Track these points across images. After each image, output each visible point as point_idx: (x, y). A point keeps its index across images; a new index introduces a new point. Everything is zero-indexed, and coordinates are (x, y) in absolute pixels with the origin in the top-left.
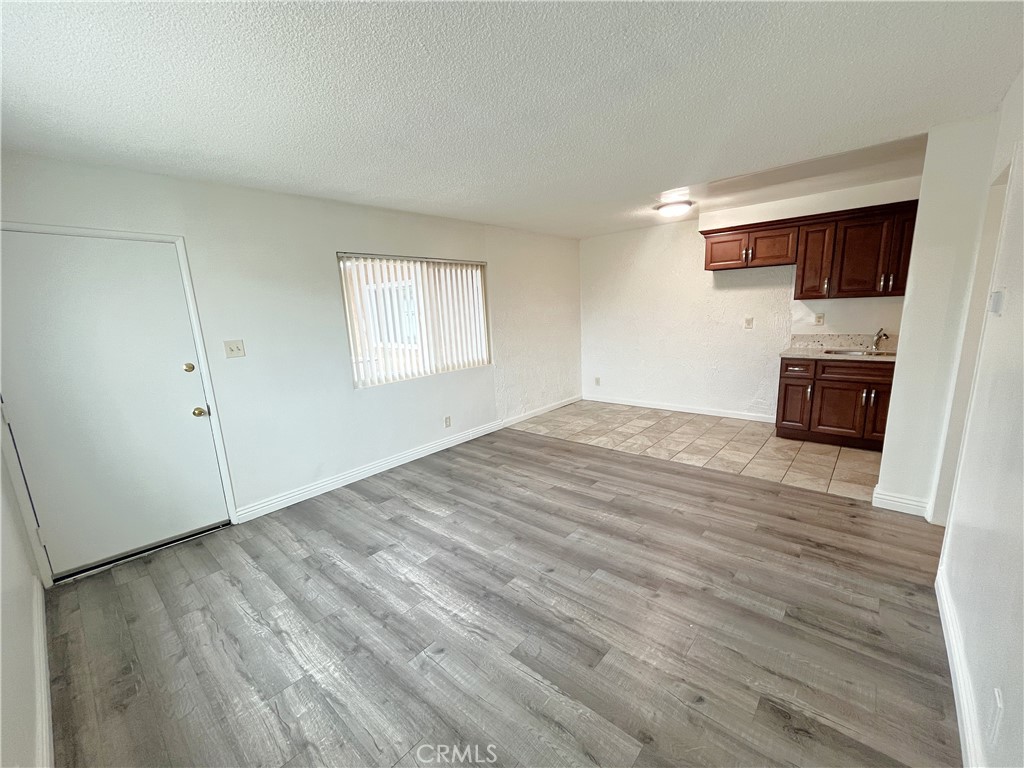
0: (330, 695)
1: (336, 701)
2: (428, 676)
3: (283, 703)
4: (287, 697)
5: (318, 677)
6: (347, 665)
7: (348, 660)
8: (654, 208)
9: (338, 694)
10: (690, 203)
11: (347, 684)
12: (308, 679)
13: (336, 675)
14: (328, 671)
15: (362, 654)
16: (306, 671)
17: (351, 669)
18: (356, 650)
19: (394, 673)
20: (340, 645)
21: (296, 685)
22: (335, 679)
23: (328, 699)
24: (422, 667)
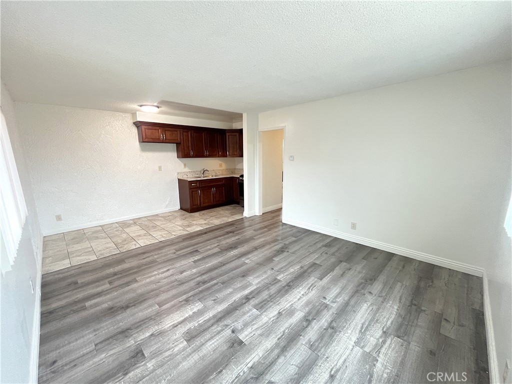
0: (361, 331)
1: (362, 328)
2: (338, 300)
3: (374, 349)
4: (370, 349)
5: (354, 339)
6: (342, 329)
7: (340, 329)
8: (139, 106)
9: (358, 328)
10: (158, 107)
11: (352, 326)
12: (357, 343)
13: (350, 332)
14: (349, 336)
15: (334, 324)
16: (353, 346)
17: (344, 327)
18: (333, 328)
19: (340, 311)
20: (331, 336)
21: (362, 348)
22: (352, 331)
23: (363, 331)
24: (335, 302)
